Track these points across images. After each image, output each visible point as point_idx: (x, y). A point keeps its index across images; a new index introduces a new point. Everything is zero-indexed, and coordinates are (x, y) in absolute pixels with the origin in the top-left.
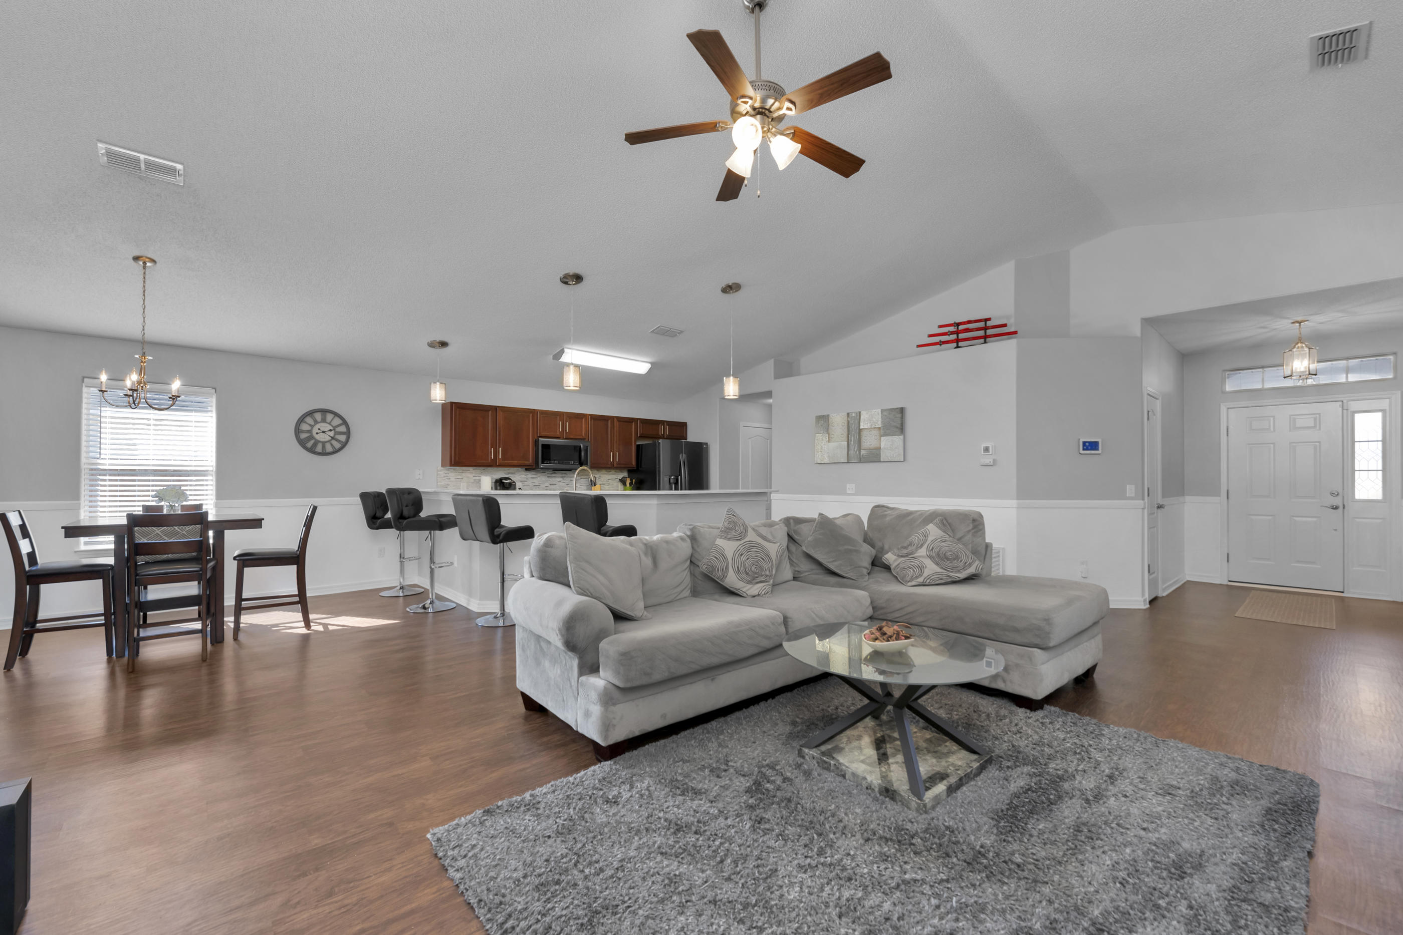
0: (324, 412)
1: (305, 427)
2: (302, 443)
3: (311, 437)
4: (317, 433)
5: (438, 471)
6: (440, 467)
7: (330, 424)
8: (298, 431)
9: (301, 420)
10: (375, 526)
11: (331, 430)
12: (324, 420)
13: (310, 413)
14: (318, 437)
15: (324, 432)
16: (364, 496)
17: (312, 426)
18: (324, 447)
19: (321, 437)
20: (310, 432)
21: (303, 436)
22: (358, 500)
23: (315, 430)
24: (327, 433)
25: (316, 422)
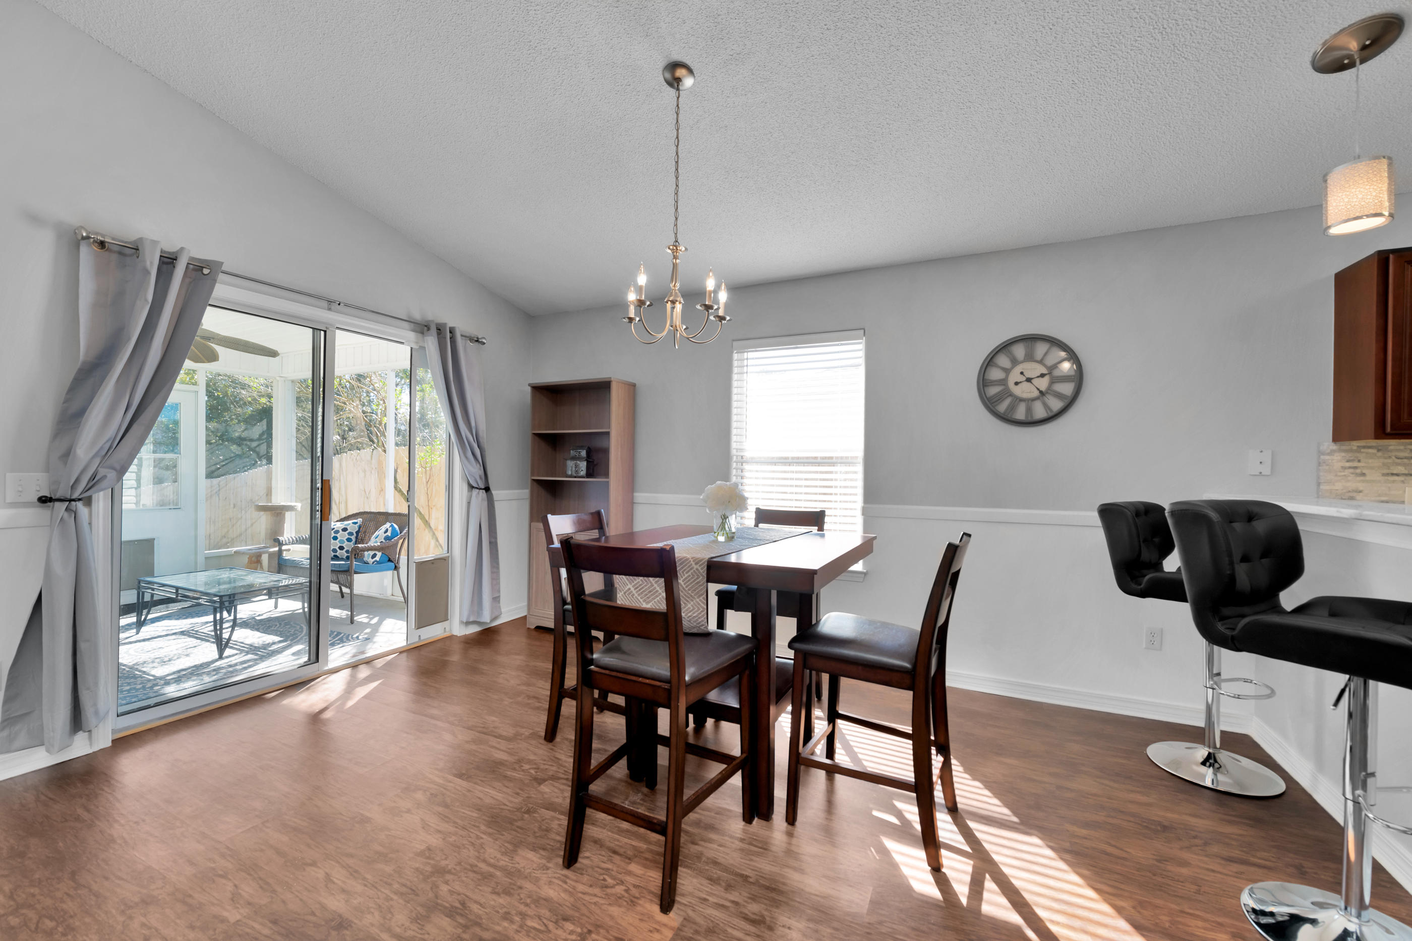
0: (1030, 339)
1: (995, 374)
2: (990, 404)
3: (1007, 393)
4: (1017, 384)
5: (1321, 453)
6: (1328, 444)
7: (1041, 362)
8: (983, 382)
9: (989, 362)
10: (1134, 586)
11: (1042, 375)
12: (1030, 357)
13: (1005, 347)
14: (1018, 391)
15: (1029, 380)
16: (1109, 513)
17: (1007, 371)
18: (1029, 410)
19: (1025, 391)
20: (1003, 382)
21: (993, 391)
22: (1095, 518)
23: (1015, 376)
24: (1035, 381)
25: (1015, 362)
